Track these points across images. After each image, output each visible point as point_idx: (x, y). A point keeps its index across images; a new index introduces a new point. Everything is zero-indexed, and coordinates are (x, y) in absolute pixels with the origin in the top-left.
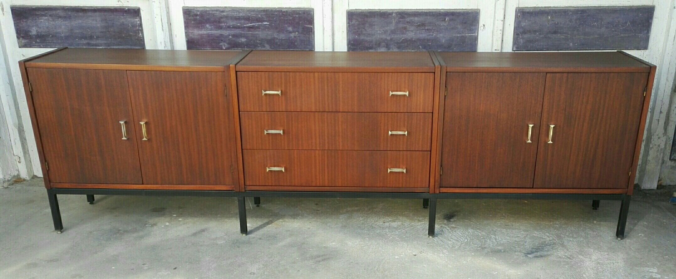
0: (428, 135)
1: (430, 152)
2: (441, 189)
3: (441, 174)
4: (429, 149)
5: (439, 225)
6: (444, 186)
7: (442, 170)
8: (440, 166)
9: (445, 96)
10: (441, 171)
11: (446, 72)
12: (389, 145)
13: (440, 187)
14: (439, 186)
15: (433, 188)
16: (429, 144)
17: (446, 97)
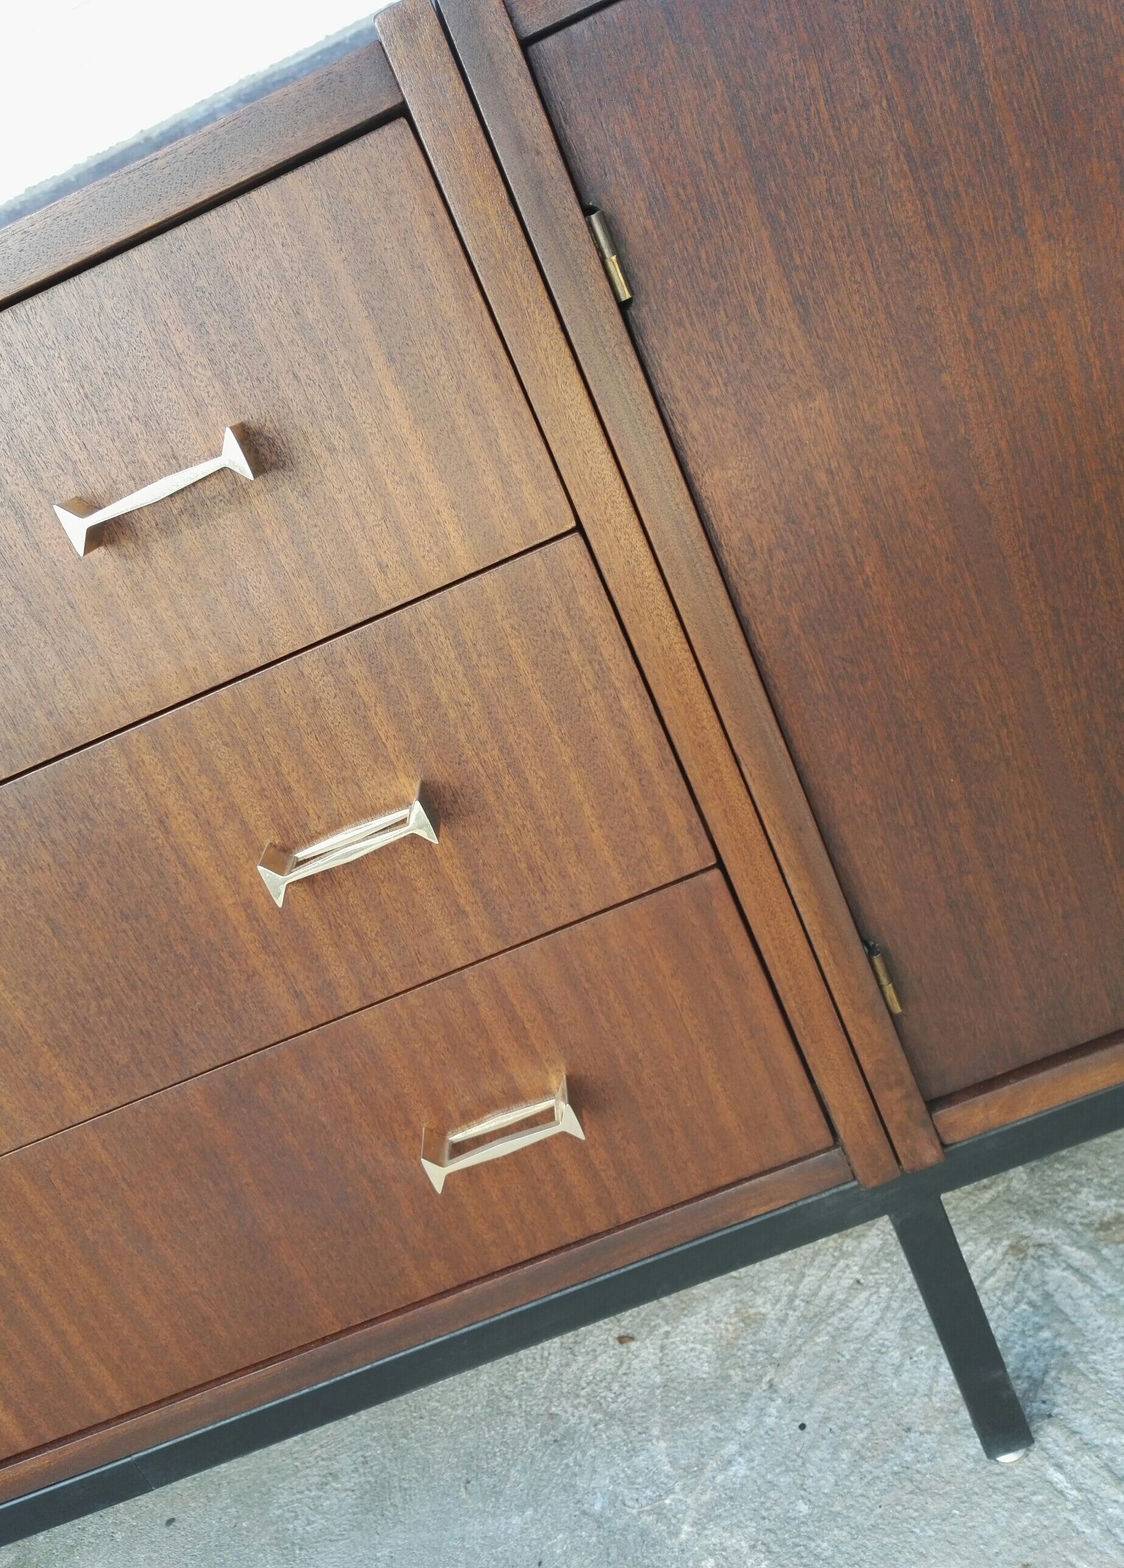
0: (632, 754)
1: (716, 873)
2: (947, 1115)
3: (897, 1009)
4: (695, 856)
5: (993, 1243)
6: (955, 1081)
7: (891, 979)
8: (862, 962)
9: (624, 307)
10: (889, 990)
11: (526, 44)
12: (339, 972)
13: (933, 1104)
14: (919, 1106)
15: (875, 1137)
16: (679, 816)
17: (641, 314)
